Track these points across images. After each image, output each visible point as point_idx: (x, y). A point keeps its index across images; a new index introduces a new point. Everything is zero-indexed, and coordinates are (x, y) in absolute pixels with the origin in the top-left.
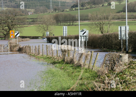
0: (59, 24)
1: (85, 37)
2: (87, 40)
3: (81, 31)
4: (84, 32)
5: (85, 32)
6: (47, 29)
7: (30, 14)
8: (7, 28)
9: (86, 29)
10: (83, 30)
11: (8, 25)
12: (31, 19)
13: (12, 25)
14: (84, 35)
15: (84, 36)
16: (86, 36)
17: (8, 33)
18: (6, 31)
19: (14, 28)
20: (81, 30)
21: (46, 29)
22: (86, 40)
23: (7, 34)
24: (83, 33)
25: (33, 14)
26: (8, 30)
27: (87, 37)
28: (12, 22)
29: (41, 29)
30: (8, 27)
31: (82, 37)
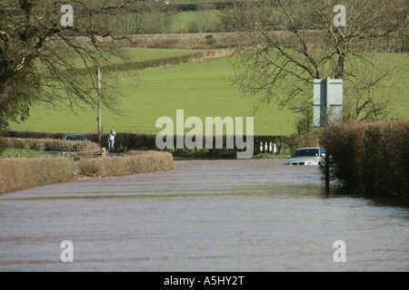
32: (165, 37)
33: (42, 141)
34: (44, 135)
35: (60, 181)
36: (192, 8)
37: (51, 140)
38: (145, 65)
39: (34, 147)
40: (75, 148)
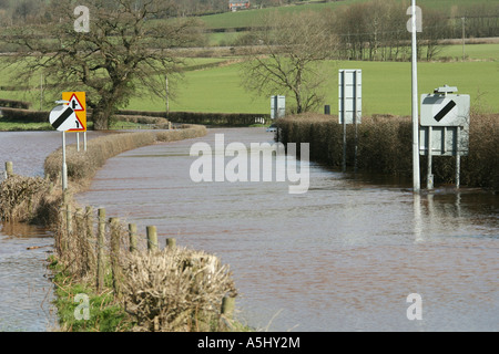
0: (366, 54)
1: (449, 135)
2: (462, 150)
3: (429, 101)
4: (445, 102)
5: (451, 105)
6: (298, 81)
7: (239, 9)
8: (102, 73)
9: (455, 89)
10: (438, 96)
11: (107, 61)
12: (238, 30)
13: (126, 62)
14: (444, 121)
15: (442, 128)
16: (454, 128)
17: (108, 97)
18: (99, 89)
19: (138, 74)
20: (424, 96)
21: (291, 78)
22: (455, 150)
23: (103, 101)
24: (437, 108)
25: (250, 7)
26: (108, 85)
27: (463, 136)
28: (127, 45)
29: (266, 80)
30: (110, 69)
31: (434, 135)
32: (206, 49)
33: (136, 117)
34: (136, 113)
35: (147, 145)
36: (222, 31)
37: (141, 117)
38: (193, 68)
39: (132, 121)
40: (154, 122)
